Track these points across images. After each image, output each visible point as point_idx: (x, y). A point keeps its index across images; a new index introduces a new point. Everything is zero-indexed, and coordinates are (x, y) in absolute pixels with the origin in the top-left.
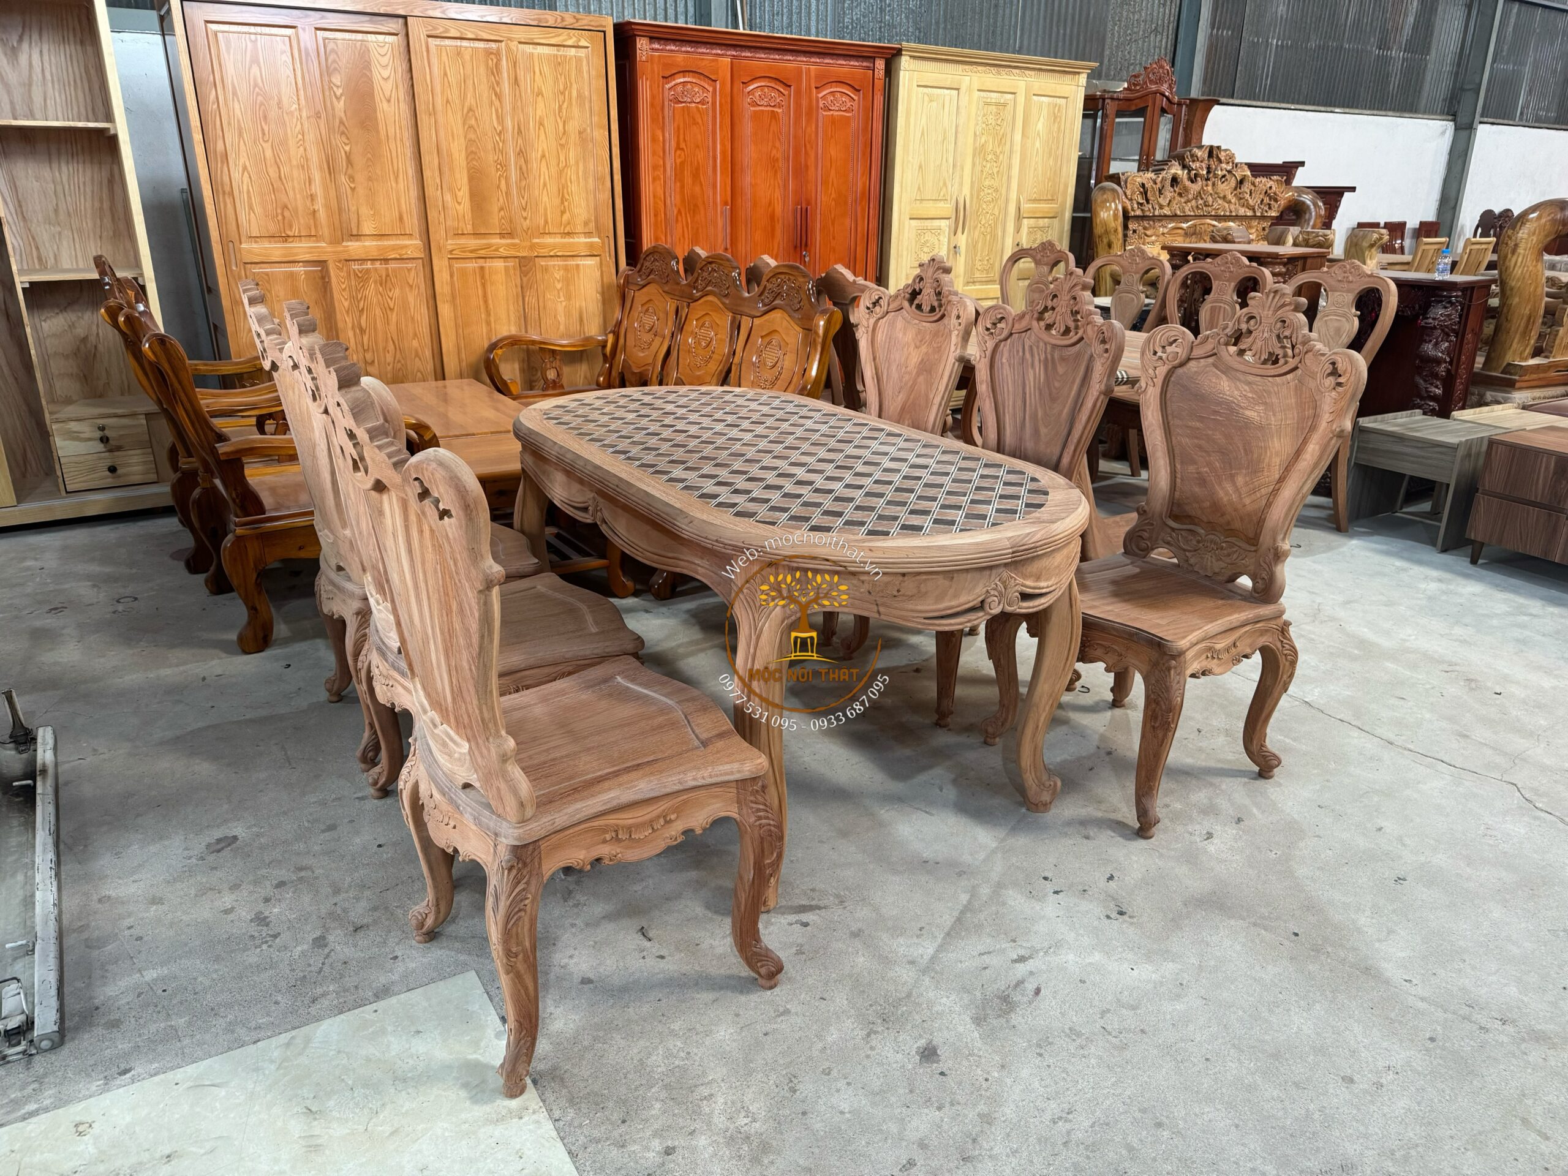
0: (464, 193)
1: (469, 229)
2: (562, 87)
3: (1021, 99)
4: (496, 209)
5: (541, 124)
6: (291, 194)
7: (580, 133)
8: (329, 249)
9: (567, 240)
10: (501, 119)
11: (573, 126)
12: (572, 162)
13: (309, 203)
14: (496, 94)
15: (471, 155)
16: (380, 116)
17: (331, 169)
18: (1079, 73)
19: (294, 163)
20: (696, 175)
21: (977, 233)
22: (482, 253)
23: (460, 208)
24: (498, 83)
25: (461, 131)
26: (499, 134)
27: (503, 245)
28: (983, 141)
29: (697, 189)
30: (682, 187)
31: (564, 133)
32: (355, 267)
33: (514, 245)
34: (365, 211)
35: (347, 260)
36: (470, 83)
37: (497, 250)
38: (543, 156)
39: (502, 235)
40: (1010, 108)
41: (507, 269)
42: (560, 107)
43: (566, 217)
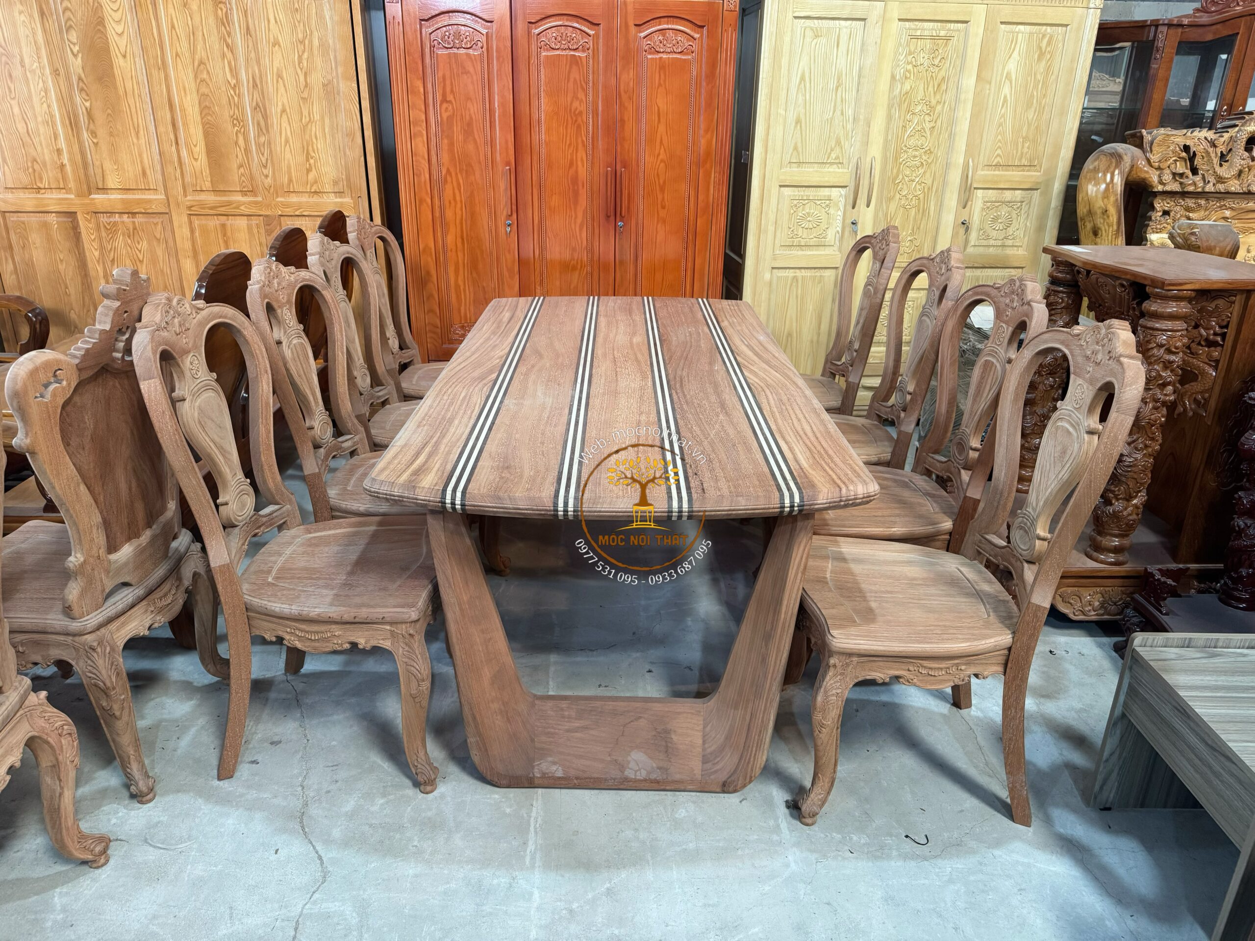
0: (200, 149)
1: (208, 185)
2: (300, 36)
4: (235, 166)
5: (279, 76)
6: (39, 149)
7: (324, 85)
8: (77, 202)
9: (315, 199)
10: (234, 72)
11: (317, 79)
12: (317, 117)
13: (56, 158)
14: (228, 46)
15: (205, 110)
16: (117, 72)
17: (73, 123)
19: (40, 119)
20: (468, 130)
21: (893, 207)
22: (222, 210)
23: (197, 164)
24: (229, 34)
25: (193, 86)
26: (234, 88)
27: (244, 203)
28: (907, 87)
29: (471, 147)
30: (451, 144)
31: (306, 86)
32: (103, 219)
33: (256, 203)
34: (108, 165)
35: (95, 213)
36: (199, 35)
37: (237, 208)
38: (284, 111)
39: (244, 193)
41: (250, 228)
42: (300, 57)
43: (311, 176)
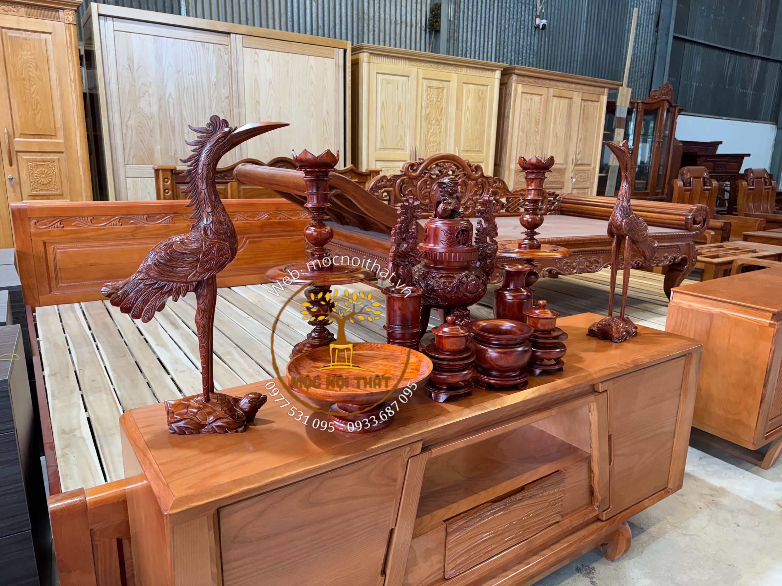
3: (454, 85)
18: (495, 70)
40: (445, 90)
